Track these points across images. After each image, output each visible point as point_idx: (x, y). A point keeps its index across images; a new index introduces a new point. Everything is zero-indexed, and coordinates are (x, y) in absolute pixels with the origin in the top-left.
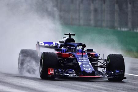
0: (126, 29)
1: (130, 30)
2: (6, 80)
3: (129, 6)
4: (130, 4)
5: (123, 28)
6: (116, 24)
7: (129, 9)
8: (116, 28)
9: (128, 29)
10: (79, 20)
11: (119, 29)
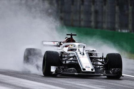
0: (126, 31)
1: (131, 32)
2: (6, 80)
3: (130, 8)
4: (131, 5)
5: (123, 29)
6: (117, 26)
7: (130, 11)
8: (116, 30)
9: (129, 31)
10: (80, 21)
11: (119, 31)
